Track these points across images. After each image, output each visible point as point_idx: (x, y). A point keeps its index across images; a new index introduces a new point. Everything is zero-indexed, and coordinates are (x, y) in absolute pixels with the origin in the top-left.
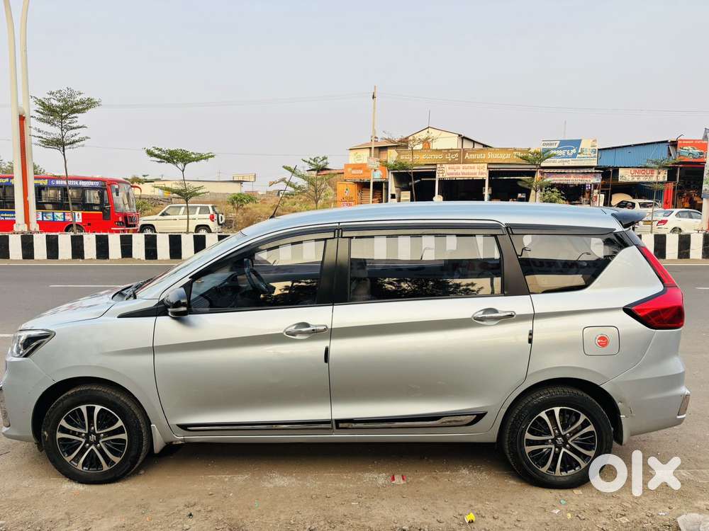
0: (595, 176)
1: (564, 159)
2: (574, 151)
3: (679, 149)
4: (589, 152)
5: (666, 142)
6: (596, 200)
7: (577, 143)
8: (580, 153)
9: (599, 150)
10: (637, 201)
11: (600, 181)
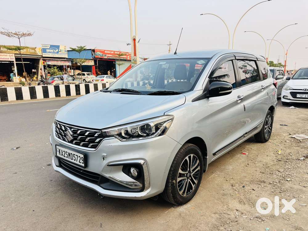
0: (69, 62)
1: (53, 54)
2: (57, 50)
3: (95, 53)
4: (64, 51)
5: (91, 49)
6: (70, 72)
7: (58, 47)
8: (60, 52)
9: (68, 51)
10: (85, 73)
11: (71, 64)
